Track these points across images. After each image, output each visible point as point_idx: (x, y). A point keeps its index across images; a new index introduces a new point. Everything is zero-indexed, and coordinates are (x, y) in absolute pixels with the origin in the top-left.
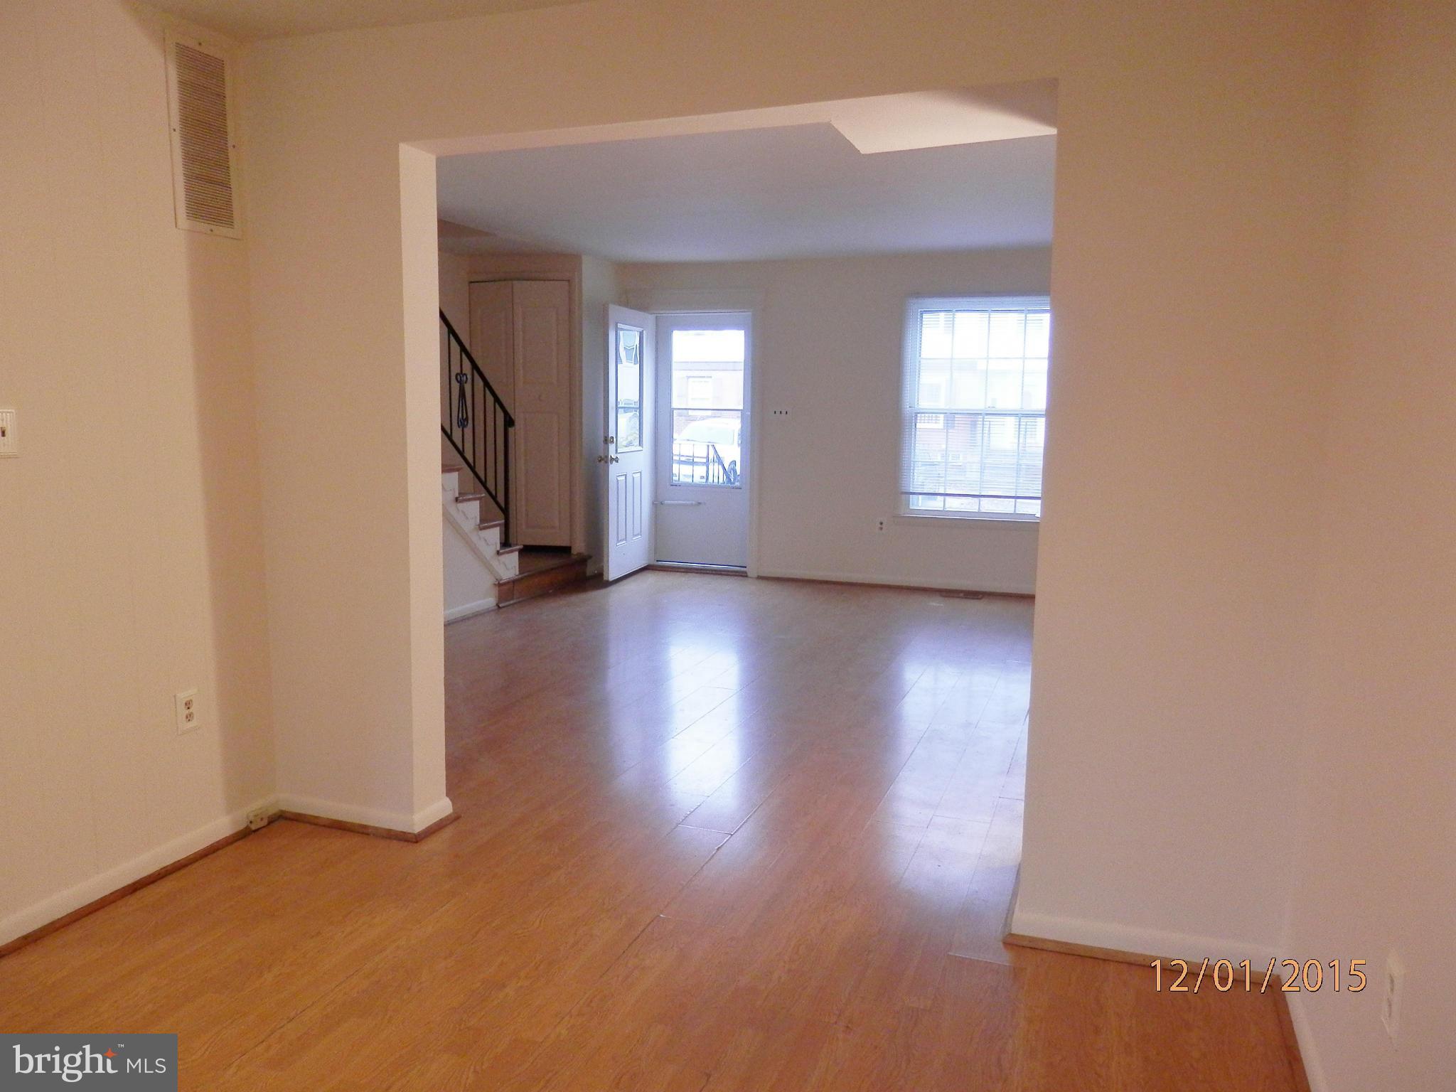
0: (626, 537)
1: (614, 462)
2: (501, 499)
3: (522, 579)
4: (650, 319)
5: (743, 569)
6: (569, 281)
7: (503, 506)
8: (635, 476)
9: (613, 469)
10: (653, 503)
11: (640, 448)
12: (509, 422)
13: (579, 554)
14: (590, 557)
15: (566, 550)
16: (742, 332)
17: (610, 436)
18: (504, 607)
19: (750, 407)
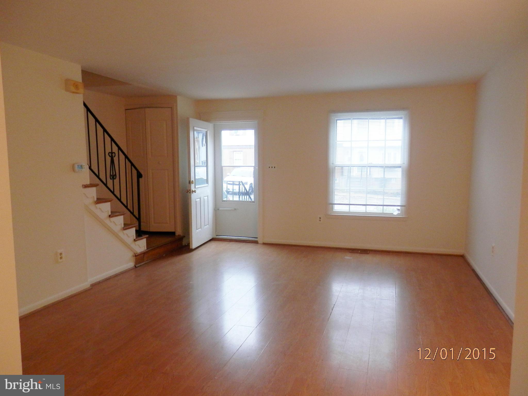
0: (201, 227)
1: (194, 192)
2: (136, 213)
3: (149, 251)
4: (211, 125)
5: (256, 239)
6: (171, 108)
7: (138, 217)
8: (205, 198)
9: (193, 196)
10: (214, 210)
11: (207, 185)
12: (139, 175)
13: (179, 235)
14: (184, 237)
15: (173, 234)
16: (253, 131)
17: (191, 180)
18: (139, 266)
19: (257, 166)
